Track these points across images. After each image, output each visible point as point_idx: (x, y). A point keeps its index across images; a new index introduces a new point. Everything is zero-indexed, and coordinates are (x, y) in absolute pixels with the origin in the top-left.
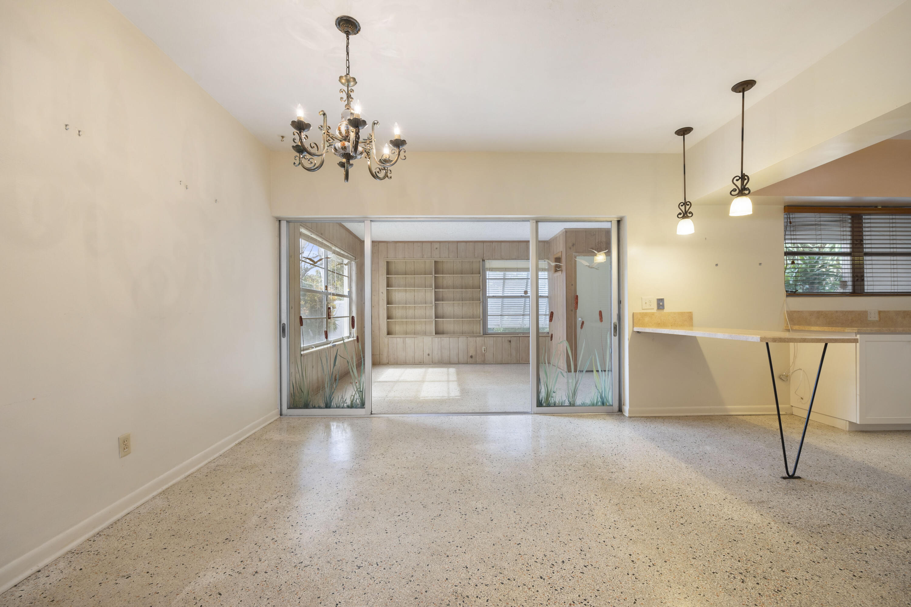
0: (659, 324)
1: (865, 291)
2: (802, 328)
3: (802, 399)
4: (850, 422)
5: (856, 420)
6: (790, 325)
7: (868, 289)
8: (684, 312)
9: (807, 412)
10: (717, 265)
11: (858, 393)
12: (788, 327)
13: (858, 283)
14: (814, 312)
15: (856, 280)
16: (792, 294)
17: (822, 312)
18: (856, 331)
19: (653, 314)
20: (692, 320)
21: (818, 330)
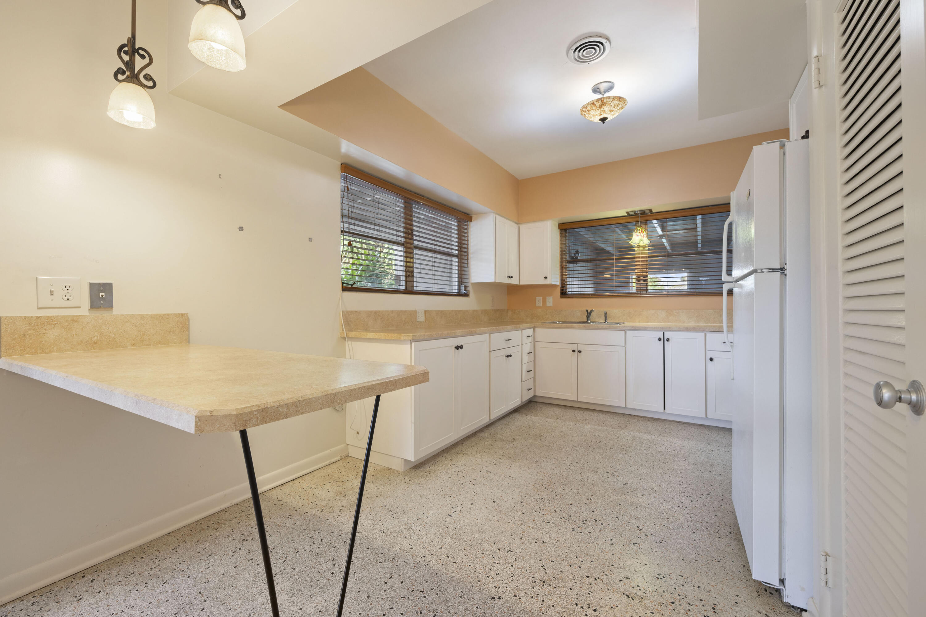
0: (96, 343)
1: (415, 289)
2: (358, 334)
3: (358, 433)
4: (405, 460)
5: (412, 457)
6: (346, 330)
7: (417, 286)
8: (168, 315)
9: (364, 452)
10: (241, 229)
11: (413, 421)
12: (343, 333)
13: (409, 279)
14: (371, 312)
15: (408, 275)
16: (347, 288)
17: (379, 311)
18: (411, 338)
19: (75, 320)
20: (188, 330)
21: (374, 338)
